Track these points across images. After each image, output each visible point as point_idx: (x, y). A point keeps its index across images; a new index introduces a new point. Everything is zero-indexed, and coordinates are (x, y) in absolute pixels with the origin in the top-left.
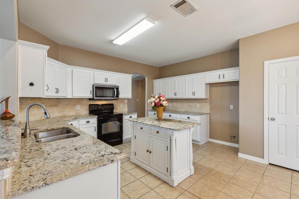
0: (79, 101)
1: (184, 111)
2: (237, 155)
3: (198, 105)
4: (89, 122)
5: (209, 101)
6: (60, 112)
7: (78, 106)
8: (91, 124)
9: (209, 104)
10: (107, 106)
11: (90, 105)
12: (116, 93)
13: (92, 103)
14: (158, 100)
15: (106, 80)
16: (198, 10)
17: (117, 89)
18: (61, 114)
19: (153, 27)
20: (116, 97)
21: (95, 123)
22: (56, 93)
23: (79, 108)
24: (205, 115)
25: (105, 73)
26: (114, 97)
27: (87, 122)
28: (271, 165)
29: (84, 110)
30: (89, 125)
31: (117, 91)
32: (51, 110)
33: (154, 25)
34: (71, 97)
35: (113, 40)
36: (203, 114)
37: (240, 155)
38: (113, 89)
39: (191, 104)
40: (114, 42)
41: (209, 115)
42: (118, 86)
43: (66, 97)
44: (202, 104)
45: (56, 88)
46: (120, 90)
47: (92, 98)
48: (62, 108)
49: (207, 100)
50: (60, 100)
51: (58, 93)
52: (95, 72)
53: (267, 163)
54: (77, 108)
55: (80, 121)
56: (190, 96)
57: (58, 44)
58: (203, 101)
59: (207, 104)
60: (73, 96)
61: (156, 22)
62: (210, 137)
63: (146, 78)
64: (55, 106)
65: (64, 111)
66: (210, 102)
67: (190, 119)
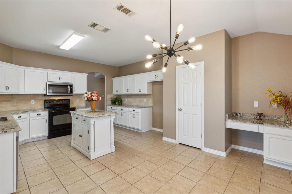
0: (34, 97)
1: (136, 105)
2: (162, 138)
3: (145, 100)
4: (40, 115)
5: (152, 96)
6: (14, 107)
7: (33, 101)
8: (41, 116)
9: (152, 99)
10: (62, 101)
11: (45, 101)
12: (69, 89)
13: (47, 98)
14: (90, 96)
15: (60, 78)
16: (110, 30)
17: (71, 86)
18: (15, 108)
19: (83, 39)
20: (70, 93)
21: (46, 116)
22: (6, 90)
23: (34, 103)
24: (147, 108)
25: (59, 73)
26: (68, 93)
27: (38, 115)
28: (181, 145)
29: (40, 105)
30: (39, 117)
31: (70, 88)
32: (4, 105)
33: (83, 38)
34: (24, 94)
35: (59, 46)
36: (145, 107)
37: (164, 139)
38: (67, 86)
39: (140, 99)
40: (60, 48)
41: (152, 108)
42: (73, 84)
43: (18, 93)
44: (148, 99)
45: (6, 86)
46: (74, 87)
47: (45, 94)
48: (16, 103)
49: (151, 96)
50: (14, 96)
51: (8, 90)
52: (49, 72)
53: (178, 143)
54: (32, 103)
55: (30, 113)
56: (137, 92)
57: (12, 48)
58: (148, 96)
59: (151, 99)
60: (26, 92)
61: (86, 36)
62: (153, 127)
63: (105, 77)
64: (8, 101)
65: (18, 105)
66: (153, 98)
67: (135, 111)
